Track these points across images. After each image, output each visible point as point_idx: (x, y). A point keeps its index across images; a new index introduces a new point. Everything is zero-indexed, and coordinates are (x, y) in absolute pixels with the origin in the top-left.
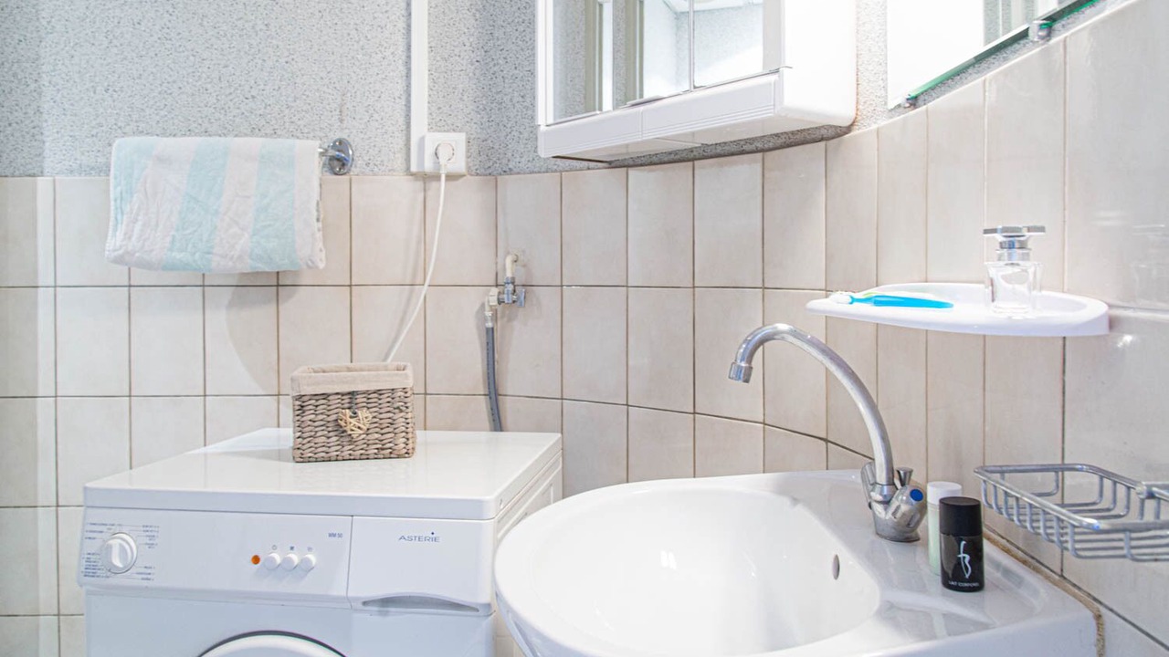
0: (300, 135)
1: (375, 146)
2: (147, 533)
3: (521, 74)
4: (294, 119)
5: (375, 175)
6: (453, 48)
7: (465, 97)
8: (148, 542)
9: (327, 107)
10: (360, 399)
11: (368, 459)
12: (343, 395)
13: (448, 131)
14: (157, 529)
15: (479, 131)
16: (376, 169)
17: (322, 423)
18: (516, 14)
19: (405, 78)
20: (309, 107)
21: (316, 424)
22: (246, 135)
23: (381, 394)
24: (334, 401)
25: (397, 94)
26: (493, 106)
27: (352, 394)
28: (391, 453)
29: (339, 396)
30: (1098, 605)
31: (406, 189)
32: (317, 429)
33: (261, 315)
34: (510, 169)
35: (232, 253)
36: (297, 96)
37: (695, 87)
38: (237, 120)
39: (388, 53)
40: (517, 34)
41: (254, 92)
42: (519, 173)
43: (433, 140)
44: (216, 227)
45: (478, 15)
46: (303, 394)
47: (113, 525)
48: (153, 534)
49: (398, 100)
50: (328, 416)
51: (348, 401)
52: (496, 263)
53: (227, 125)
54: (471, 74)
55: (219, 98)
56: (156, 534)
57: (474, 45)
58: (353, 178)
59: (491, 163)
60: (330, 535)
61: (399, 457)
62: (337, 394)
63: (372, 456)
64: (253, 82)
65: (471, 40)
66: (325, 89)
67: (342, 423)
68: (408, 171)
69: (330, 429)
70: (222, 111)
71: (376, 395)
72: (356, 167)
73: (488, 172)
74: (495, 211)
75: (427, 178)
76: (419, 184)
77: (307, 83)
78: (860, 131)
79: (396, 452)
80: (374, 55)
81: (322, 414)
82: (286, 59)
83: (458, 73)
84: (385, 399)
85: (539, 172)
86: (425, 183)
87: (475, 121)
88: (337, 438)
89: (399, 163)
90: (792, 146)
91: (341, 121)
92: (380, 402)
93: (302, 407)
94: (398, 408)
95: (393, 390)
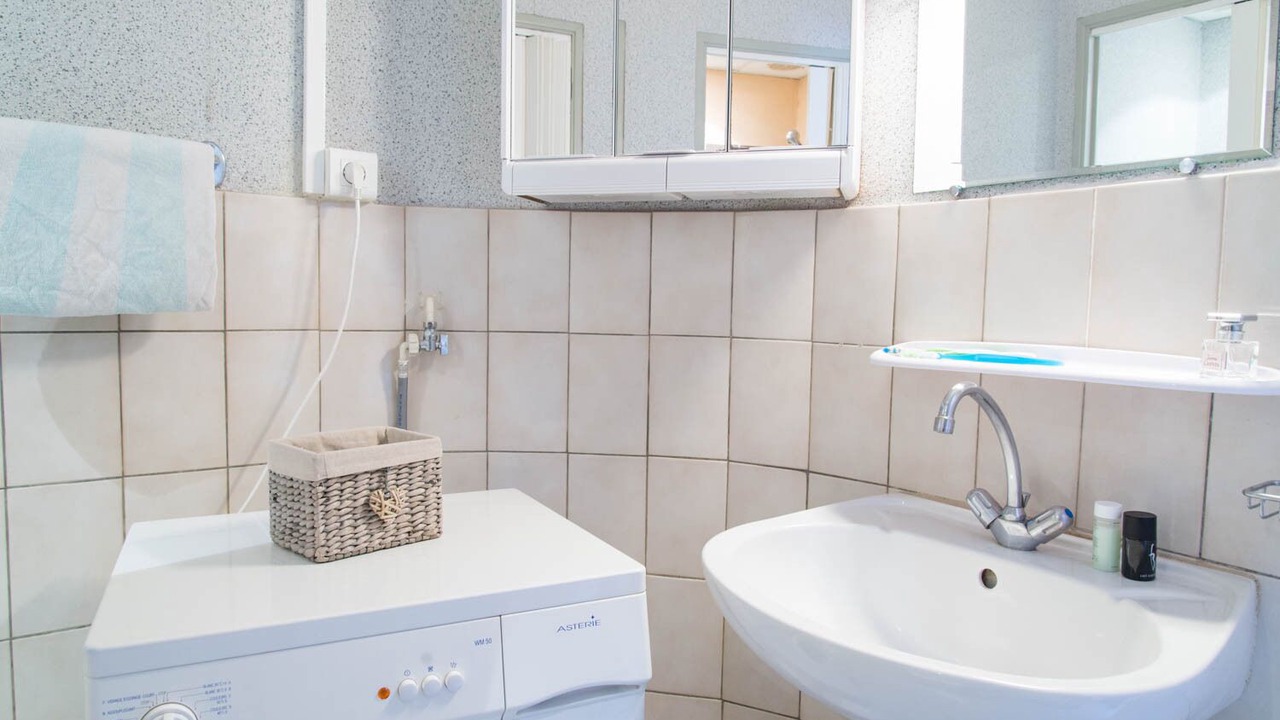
0: (147, 130)
1: (254, 156)
2: (212, 695)
3: (435, 94)
4: (142, 108)
5: (254, 192)
6: (351, 50)
7: (364, 111)
8: (216, 706)
9: (189, 99)
10: (391, 476)
11: (399, 545)
12: (372, 473)
13: (345, 148)
14: (227, 686)
15: (382, 153)
16: (255, 185)
17: (349, 510)
18: (429, 25)
19: (293, 75)
20: (162, 95)
21: (343, 512)
22: (63, 121)
23: (411, 468)
24: (363, 482)
25: (283, 96)
26: (400, 125)
27: (384, 471)
28: (422, 535)
29: (369, 475)
30: (1254, 575)
31: (293, 215)
32: (342, 519)
33: (93, 373)
34: (420, 200)
35: (92, 288)
36: (145, 78)
37: (732, 148)
38: (49, 99)
39: (271, 41)
40: (430, 47)
41: (77, 62)
42: (431, 205)
43: (339, 157)
44: (65, 252)
45: (381, 16)
46: (329, 477)
47: (151, 695)
48: (221, 694)
49: (283, 102)
50: (355, 500)
51: (377, 479)
52: (405, 305)
53: (31, 104)
54: (372, 85)
55: (18, 63)
56: (226, 693)
57: (376, 51)
58: (228, 194)
59: (397, 191)
60: (477, 643)
61: (432, 537)
62: (366, 472)
63: (403, 542)
64: (75, 48)
65: (373, 44)
66: (186, 73)
67: (375, 507)
68: (298, 190)
69: (358, 516)
70: (25, 83)
71: (406, 470)
72: (228, 179)
73: (393, 200)
74: (403, 245)
75: (320, 201)
76: (313, 208)
77: (159, 62)
78: (864, 207)
79: (429, 533)
80: (252, 41)
81: (348, 499)
82: (127, 25)
83: (358, 81)
84: (418, 472)
85: (458, 207)
86: (319, 208)
87: (377, 139)
88: (365, 526)
89: (286, 179)
90: (769, 210)
91: (209, 119)
92: (410, 477)
93: (325, 493)
94: (431, 482)
95: (425, 461)
